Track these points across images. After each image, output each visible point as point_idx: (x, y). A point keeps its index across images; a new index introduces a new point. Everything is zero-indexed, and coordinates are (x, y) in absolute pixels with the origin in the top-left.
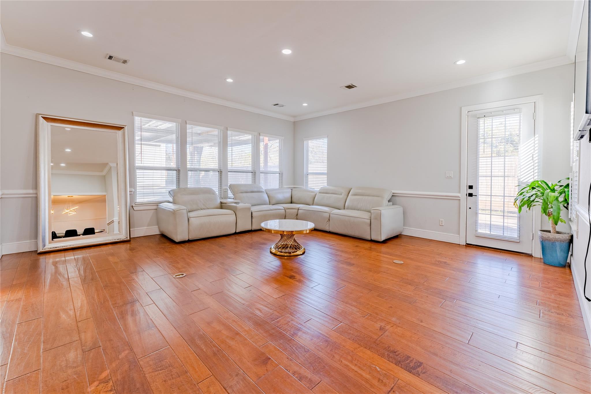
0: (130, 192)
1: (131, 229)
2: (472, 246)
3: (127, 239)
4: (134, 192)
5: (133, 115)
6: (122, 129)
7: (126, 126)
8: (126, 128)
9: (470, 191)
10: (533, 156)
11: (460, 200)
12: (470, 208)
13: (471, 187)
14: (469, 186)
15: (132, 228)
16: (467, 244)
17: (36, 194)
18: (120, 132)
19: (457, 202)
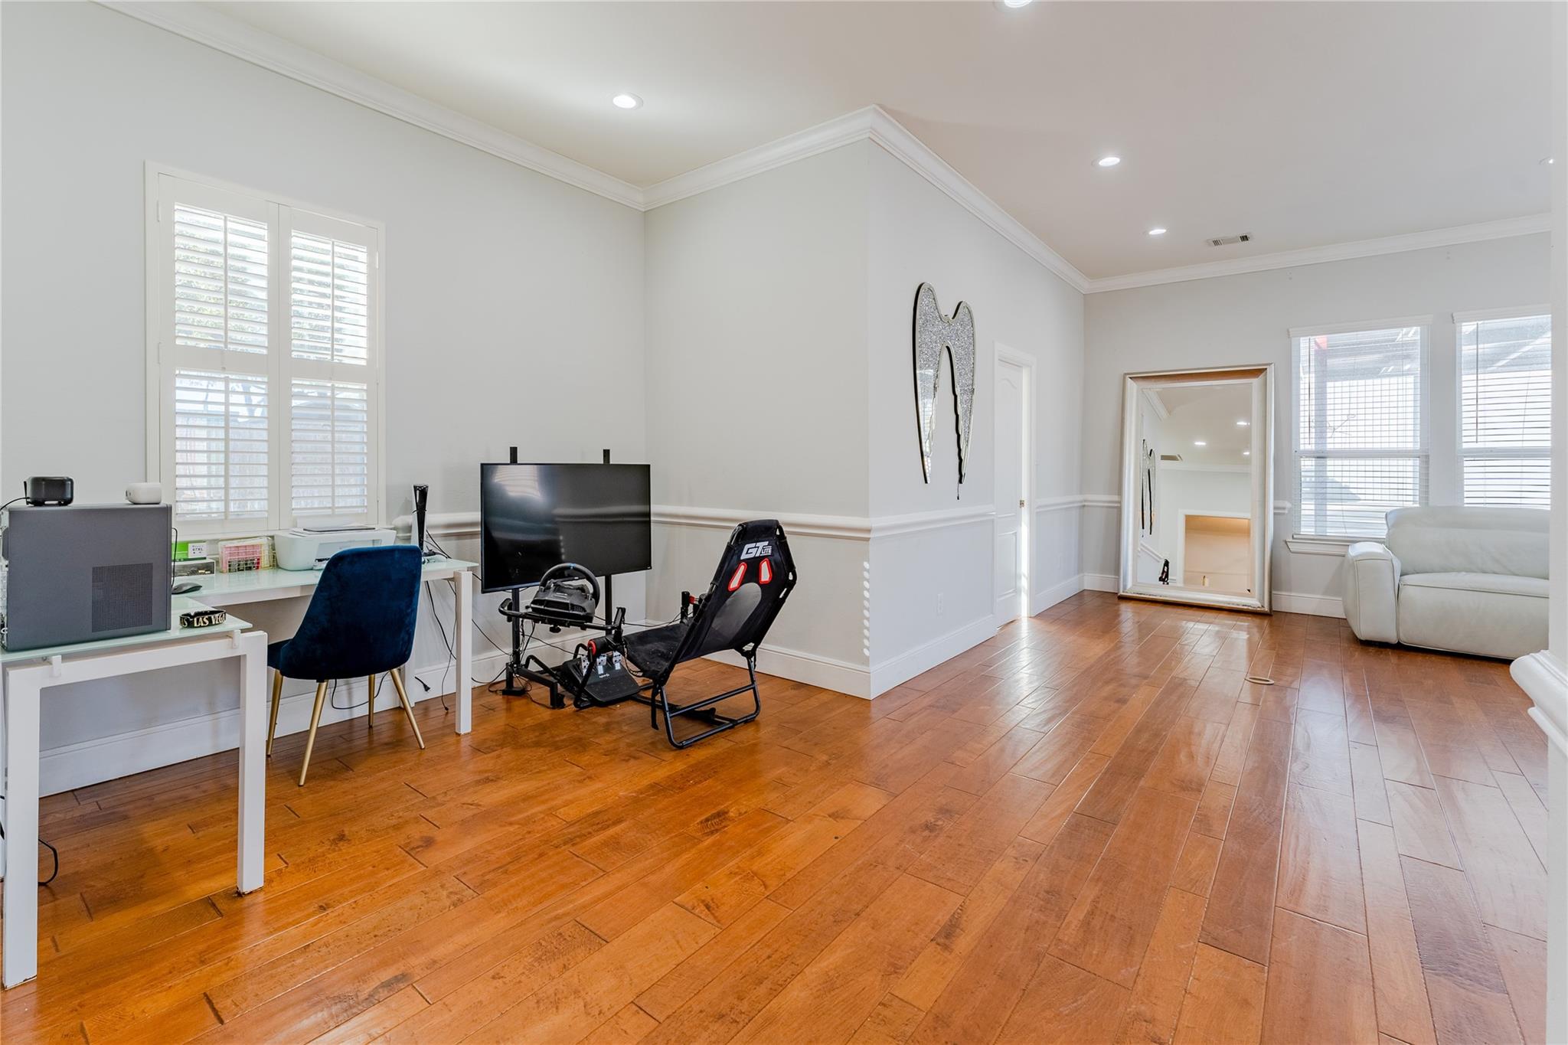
0: (1275, 508)
1: (1273, 592)
3: (1262, 609)
4: (1290, 510)
5: (1289, 335)
6: (1263, 374)
7: (1269, 364)
8: (1271, 371)
15: (1275, 590)
17: (1120, 502)
18: (1255, 382)
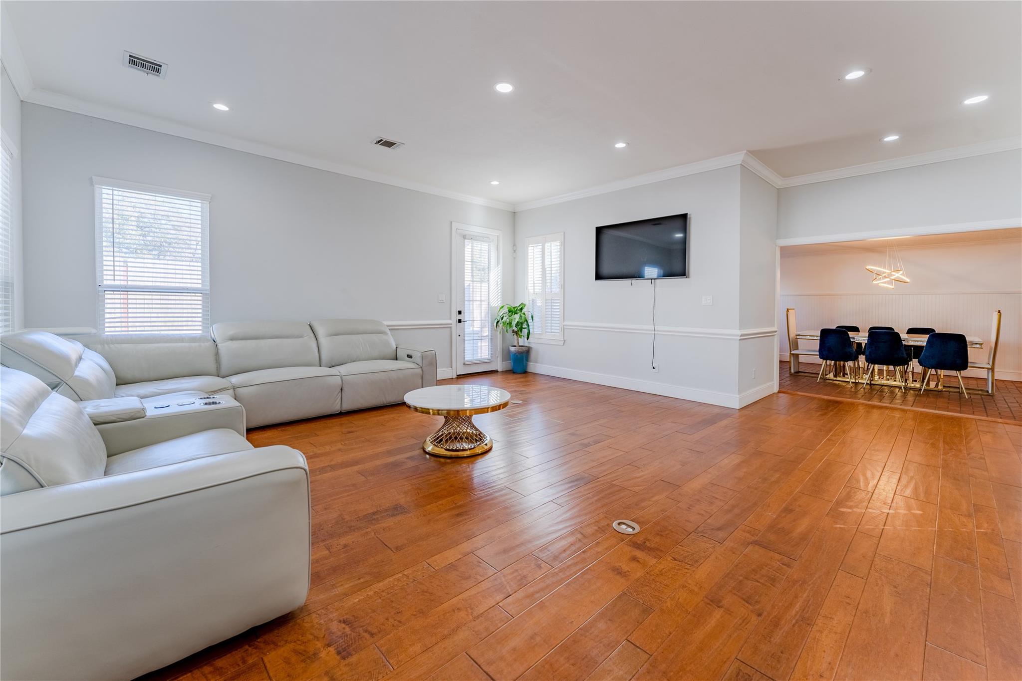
2: (461, 376)
9: (460, 317)
10: (497, 284)
11: (451, 327)
12: (459, 336)
13: (460, 312)
14: (459, 311)
16: (457, 375)
19: (449, 329)
